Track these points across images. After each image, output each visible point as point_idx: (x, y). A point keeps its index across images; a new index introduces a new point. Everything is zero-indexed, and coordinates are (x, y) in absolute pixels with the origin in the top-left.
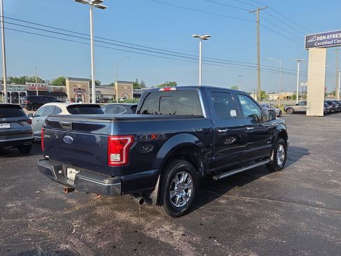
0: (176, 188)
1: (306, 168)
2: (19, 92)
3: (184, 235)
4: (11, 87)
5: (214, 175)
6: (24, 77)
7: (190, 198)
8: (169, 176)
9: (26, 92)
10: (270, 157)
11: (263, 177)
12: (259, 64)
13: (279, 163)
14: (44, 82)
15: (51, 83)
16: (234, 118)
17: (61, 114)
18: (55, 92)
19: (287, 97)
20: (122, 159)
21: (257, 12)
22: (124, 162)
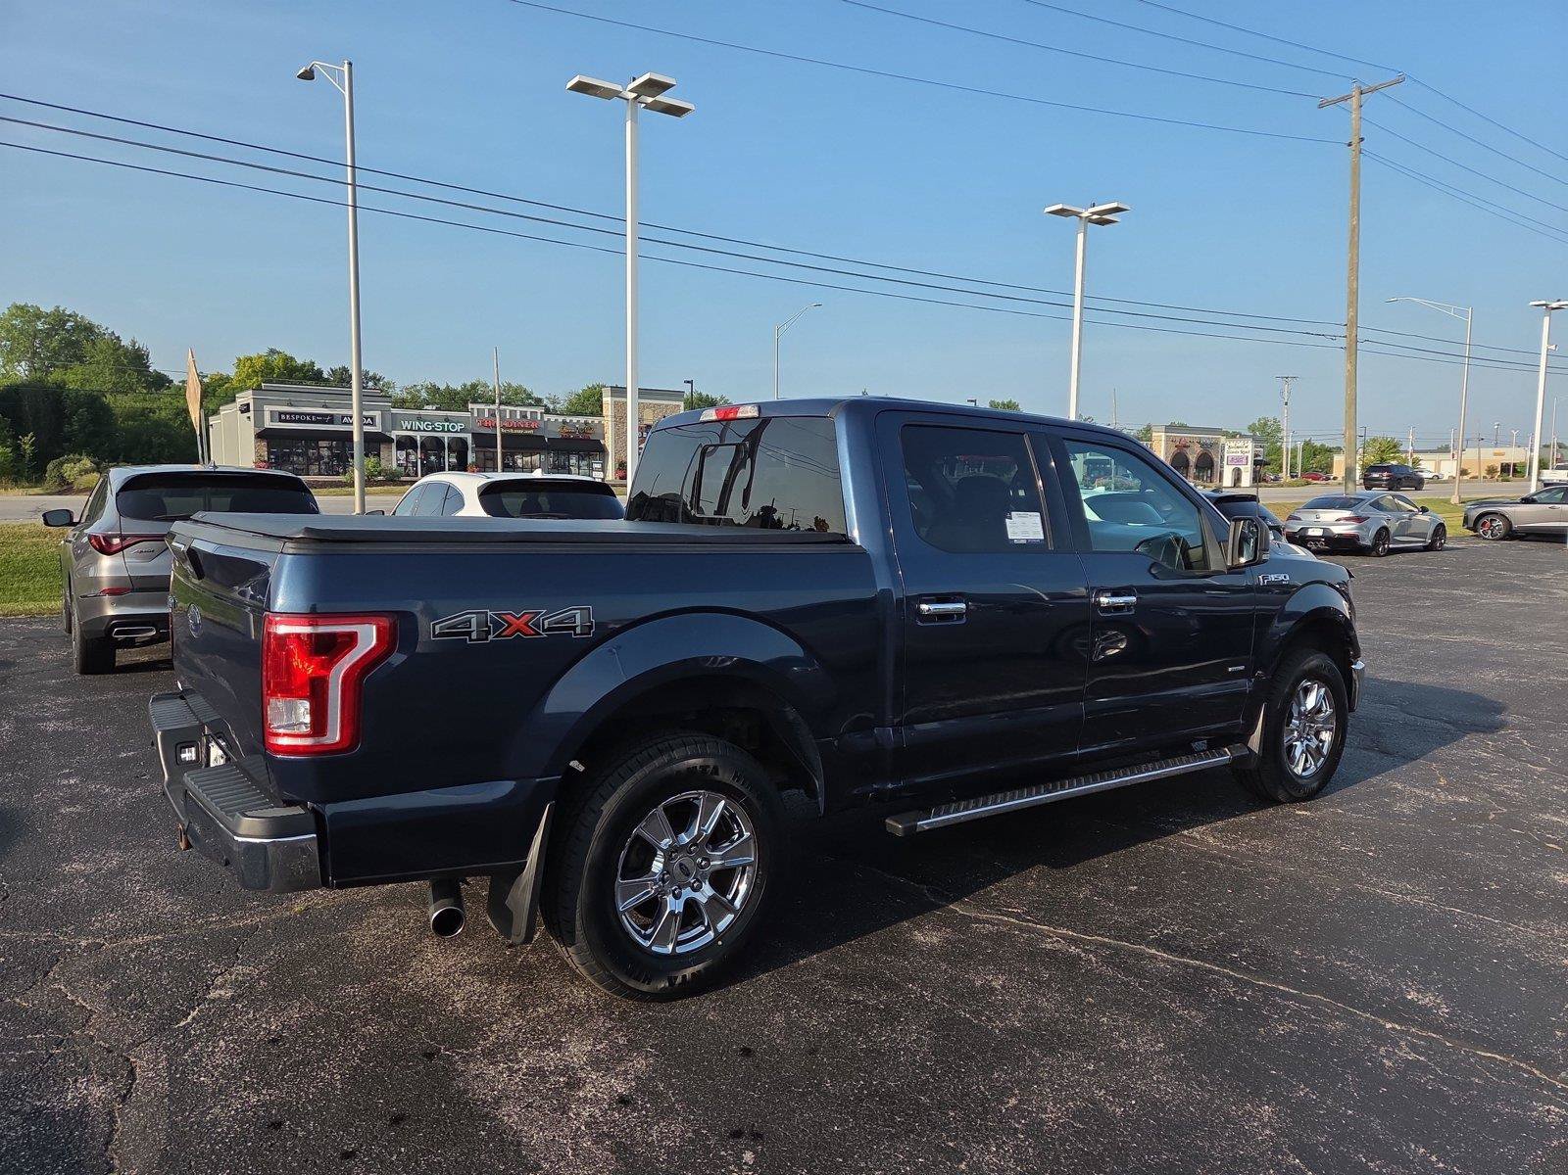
0: (657, 866)
1: (1445, 798)
2: (446, 437)
3: (623, 1101)
4: (420, 418)
5: (893, 813)
6: (474, 386)
7: (740, 916)
8: (609, 807)
9: (469, 437)
10: (1244, 738)
11: (1196, 832)
12: (1352, 324)
13: (1302, 766)
14: (538, 402)
15: (561, 406)
16: (1029, 547)
17: (460, 514)
18: (566, 439)
19: (1505, 468)
20: (319, 725)
21: (1354, 102)
22: (334, 735)
